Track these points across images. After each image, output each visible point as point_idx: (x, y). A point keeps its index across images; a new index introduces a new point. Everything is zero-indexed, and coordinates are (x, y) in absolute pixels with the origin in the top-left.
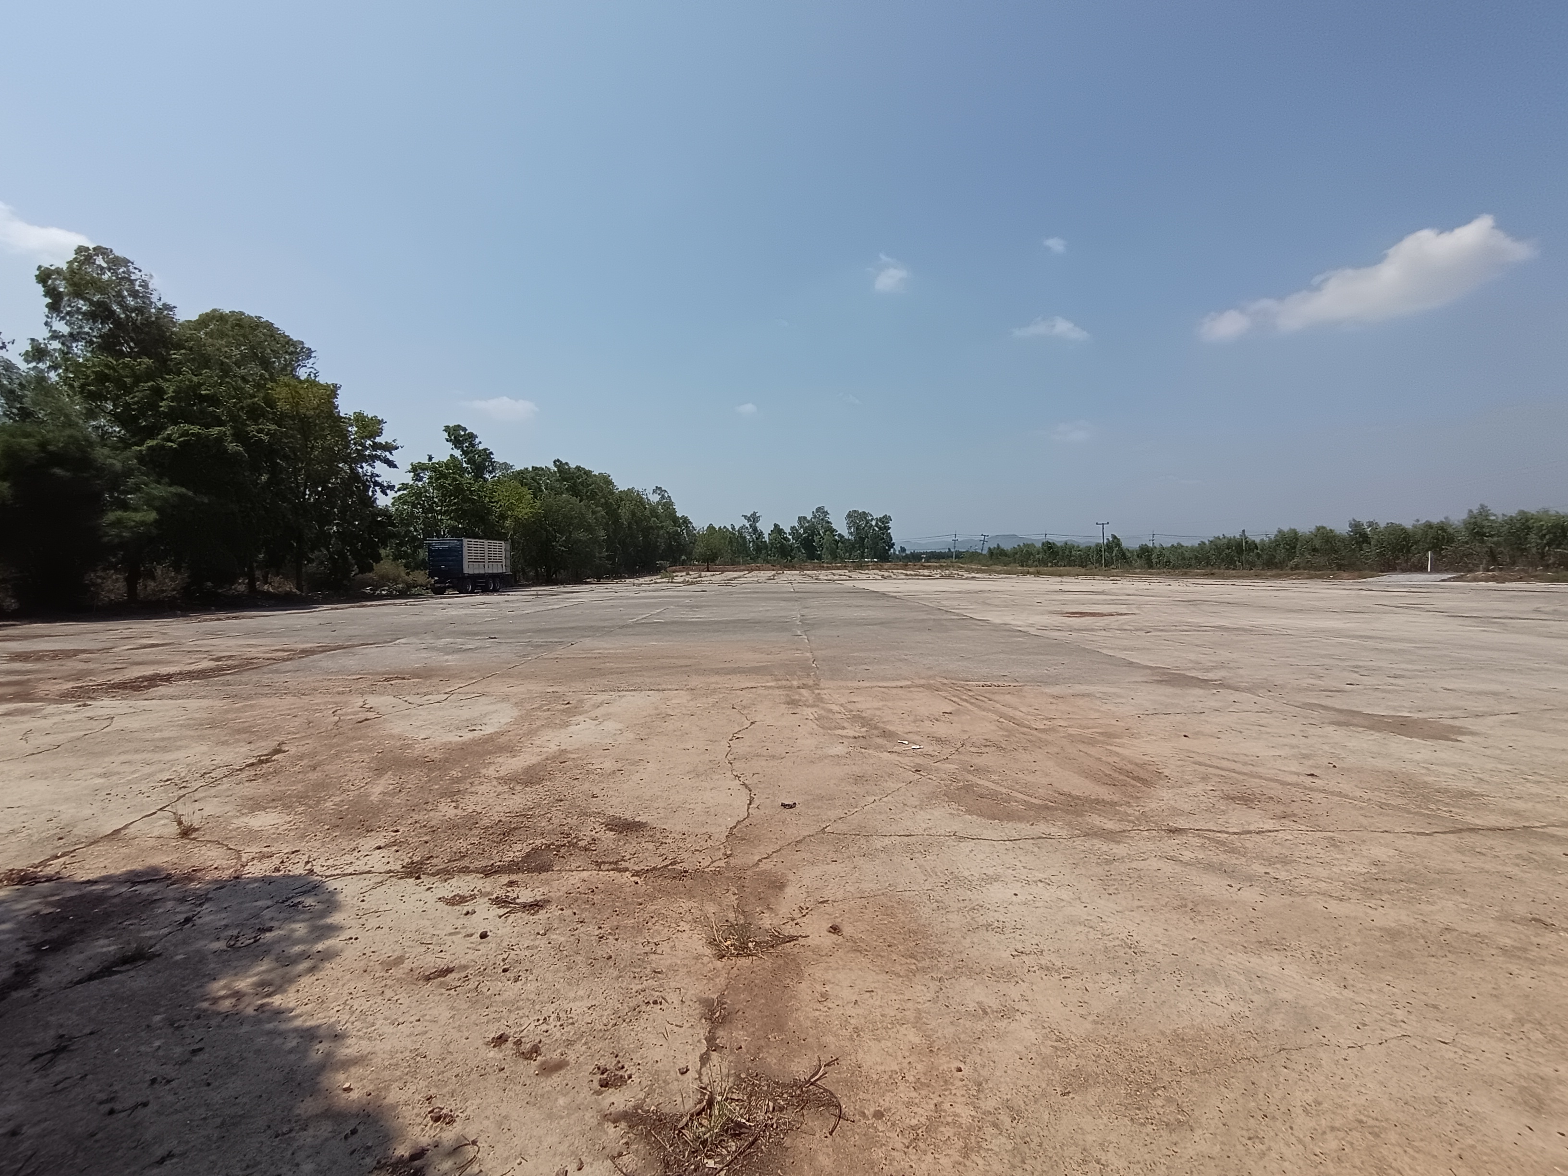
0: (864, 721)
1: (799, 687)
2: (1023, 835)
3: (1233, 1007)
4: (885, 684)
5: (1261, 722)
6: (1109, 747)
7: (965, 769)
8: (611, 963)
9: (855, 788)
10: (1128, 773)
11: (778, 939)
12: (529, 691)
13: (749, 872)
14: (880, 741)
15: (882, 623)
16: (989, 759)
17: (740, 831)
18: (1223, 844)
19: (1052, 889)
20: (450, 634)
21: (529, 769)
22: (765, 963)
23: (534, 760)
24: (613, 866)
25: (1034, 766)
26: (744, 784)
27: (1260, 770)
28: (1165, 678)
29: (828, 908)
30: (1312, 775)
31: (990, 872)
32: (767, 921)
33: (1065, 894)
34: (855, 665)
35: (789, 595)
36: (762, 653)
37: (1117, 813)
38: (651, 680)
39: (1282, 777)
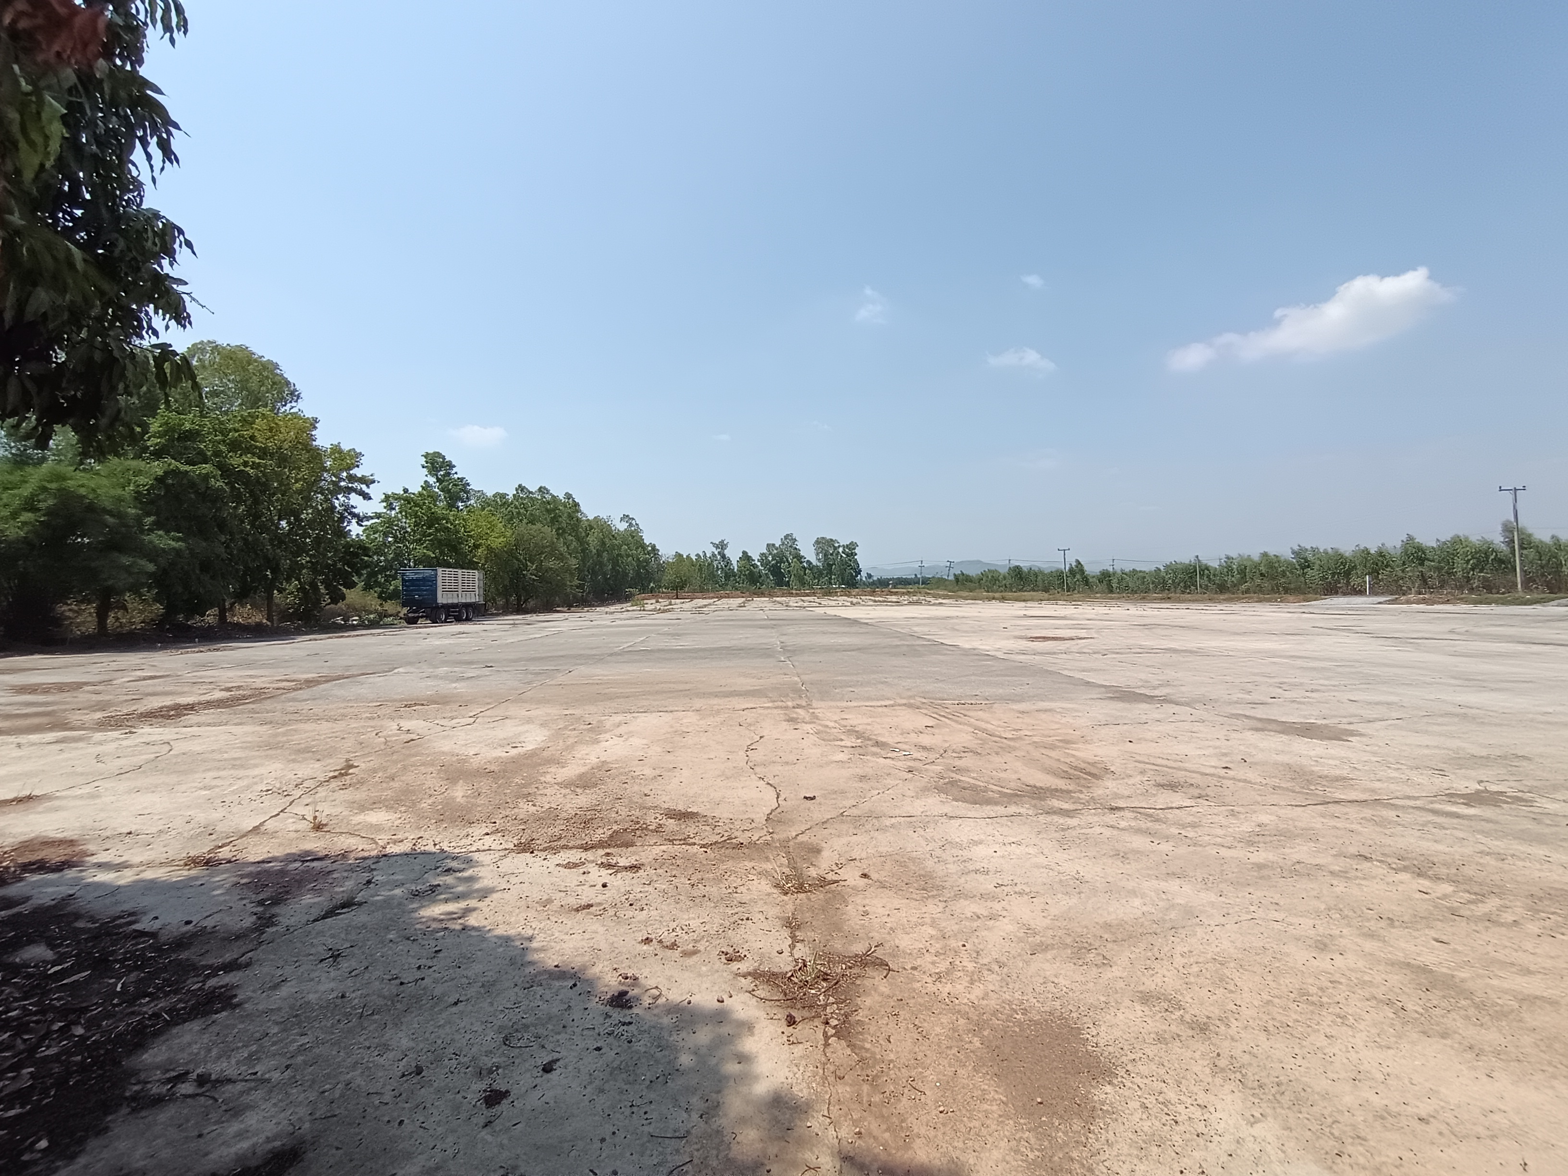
0: (859, 735)
1: (794, 707)
2: (999, 815)
3: (1145, 909)
4: (871, 704)
5: (1194, 730)
6: (1067, 751)
7: (949, 770)
8: (706, 899)
9: (861, 785)
10: (1081, 770)
11: (823, 882)
12: (548, 714)
13: (791, 843)
14: (875, 749)
15: (859, 649)
16: (968, 761)
17: (775, 816)
18: (1151, 816)
19: (1022, 848)
20: (445, 663)
21: (581, 776)
22: (818, 896)
23: (583, 770)
24: (682, 842)
25: (1005, 766)
26: (768, 784)
27: (1187, 765)
28: (1117, 695)
29: (857, 863)
30: (1226, 768)
31: (976, 838)
32: (813, 872)
33: (1031, 850)
34: (841, 687)
35: (764, 622)
36: (753, 678)
37: (1073, 797)
38: (657, 703)
39: (1204, 770)
